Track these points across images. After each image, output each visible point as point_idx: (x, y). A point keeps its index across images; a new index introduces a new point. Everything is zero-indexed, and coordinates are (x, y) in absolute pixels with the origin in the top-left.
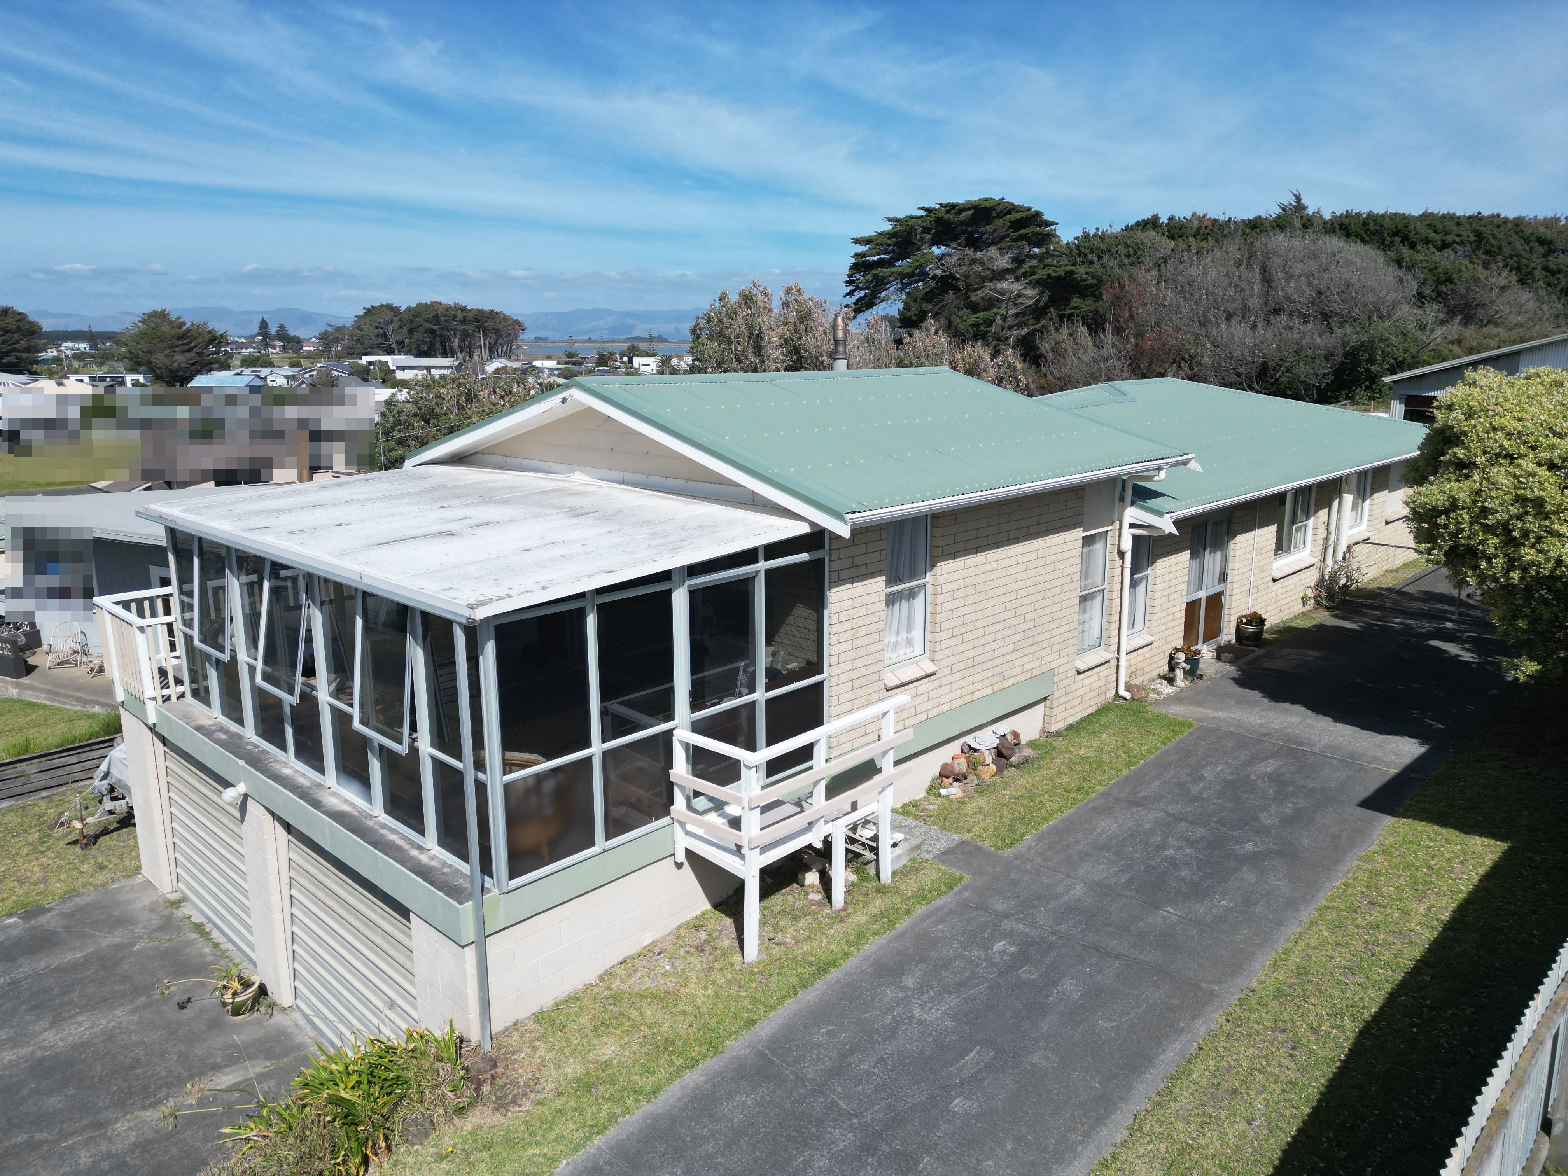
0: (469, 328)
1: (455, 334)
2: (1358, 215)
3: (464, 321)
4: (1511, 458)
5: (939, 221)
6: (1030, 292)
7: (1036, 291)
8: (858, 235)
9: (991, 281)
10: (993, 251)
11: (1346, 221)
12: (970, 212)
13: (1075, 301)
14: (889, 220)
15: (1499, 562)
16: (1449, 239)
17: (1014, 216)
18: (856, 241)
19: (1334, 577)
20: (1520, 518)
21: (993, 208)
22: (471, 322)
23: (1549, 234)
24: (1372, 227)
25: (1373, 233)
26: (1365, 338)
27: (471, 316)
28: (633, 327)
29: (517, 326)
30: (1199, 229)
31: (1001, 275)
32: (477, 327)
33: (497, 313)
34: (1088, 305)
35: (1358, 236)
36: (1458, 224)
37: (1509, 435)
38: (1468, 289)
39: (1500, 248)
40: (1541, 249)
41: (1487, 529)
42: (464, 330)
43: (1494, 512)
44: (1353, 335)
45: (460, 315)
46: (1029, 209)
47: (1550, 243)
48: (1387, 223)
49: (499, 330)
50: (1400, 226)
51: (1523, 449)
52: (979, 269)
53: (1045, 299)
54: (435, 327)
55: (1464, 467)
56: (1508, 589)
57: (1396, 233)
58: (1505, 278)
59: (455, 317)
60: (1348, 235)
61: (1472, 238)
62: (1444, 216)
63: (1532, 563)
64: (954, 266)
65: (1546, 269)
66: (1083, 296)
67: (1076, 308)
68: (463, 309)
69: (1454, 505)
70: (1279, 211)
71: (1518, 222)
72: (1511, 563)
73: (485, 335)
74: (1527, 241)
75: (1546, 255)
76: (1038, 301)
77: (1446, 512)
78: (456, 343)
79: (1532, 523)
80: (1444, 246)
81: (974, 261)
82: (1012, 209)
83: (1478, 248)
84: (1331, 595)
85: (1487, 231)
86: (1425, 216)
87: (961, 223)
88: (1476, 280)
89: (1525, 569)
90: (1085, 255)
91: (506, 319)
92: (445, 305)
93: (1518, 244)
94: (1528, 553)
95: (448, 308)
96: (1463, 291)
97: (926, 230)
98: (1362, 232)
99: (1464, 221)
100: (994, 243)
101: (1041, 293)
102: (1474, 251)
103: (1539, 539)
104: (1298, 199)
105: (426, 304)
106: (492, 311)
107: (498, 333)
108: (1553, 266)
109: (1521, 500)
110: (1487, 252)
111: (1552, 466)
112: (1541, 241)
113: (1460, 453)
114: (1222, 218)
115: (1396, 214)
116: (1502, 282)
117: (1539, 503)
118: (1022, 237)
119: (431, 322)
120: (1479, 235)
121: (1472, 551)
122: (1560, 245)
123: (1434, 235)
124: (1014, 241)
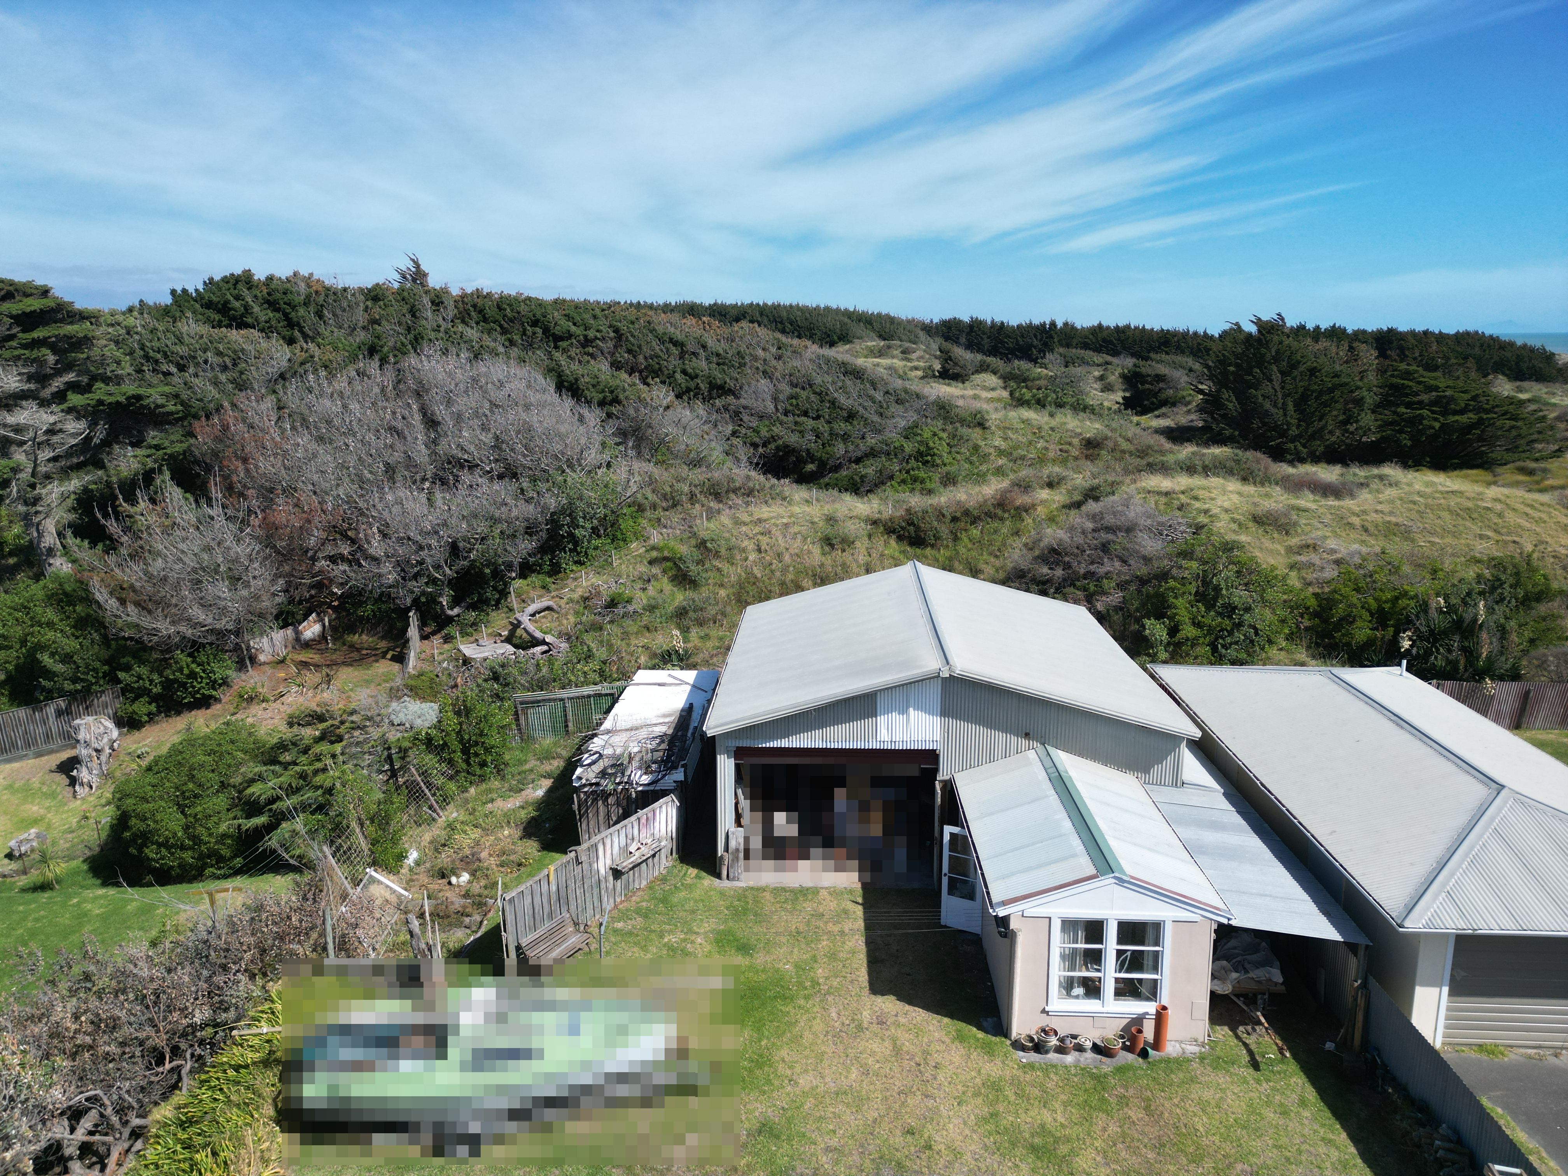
2: (489, 295)
6: (72, 426)
7: (83, 424)
11: (480, 302)
13: (153, 435)
16: (591, 334)
24: (508, 312)
26: (563, 499)
34: (174, 442)
36: (595, 317)
38: (637, 410)
39: (640, 347)
40: (675, 351)
44: (554, 499)
47: (682, 345)
48: (523, 308)
53: (100, 434)
57: (535, 324)
58: (663, 396)
61: (612, 335)
67: (157, 447)
70: (397, 277)
75: (681, 358)
88: (642, 400)
101: (92, 426)
104: (417, 266)
108: (690, 371)
112: (675, 343)
115: (529, 299)
116: (664, 401)
118: (45, 341)
120: (617, 331)
122: (690, 347)
123: (573, 329)
124: (24, 346)
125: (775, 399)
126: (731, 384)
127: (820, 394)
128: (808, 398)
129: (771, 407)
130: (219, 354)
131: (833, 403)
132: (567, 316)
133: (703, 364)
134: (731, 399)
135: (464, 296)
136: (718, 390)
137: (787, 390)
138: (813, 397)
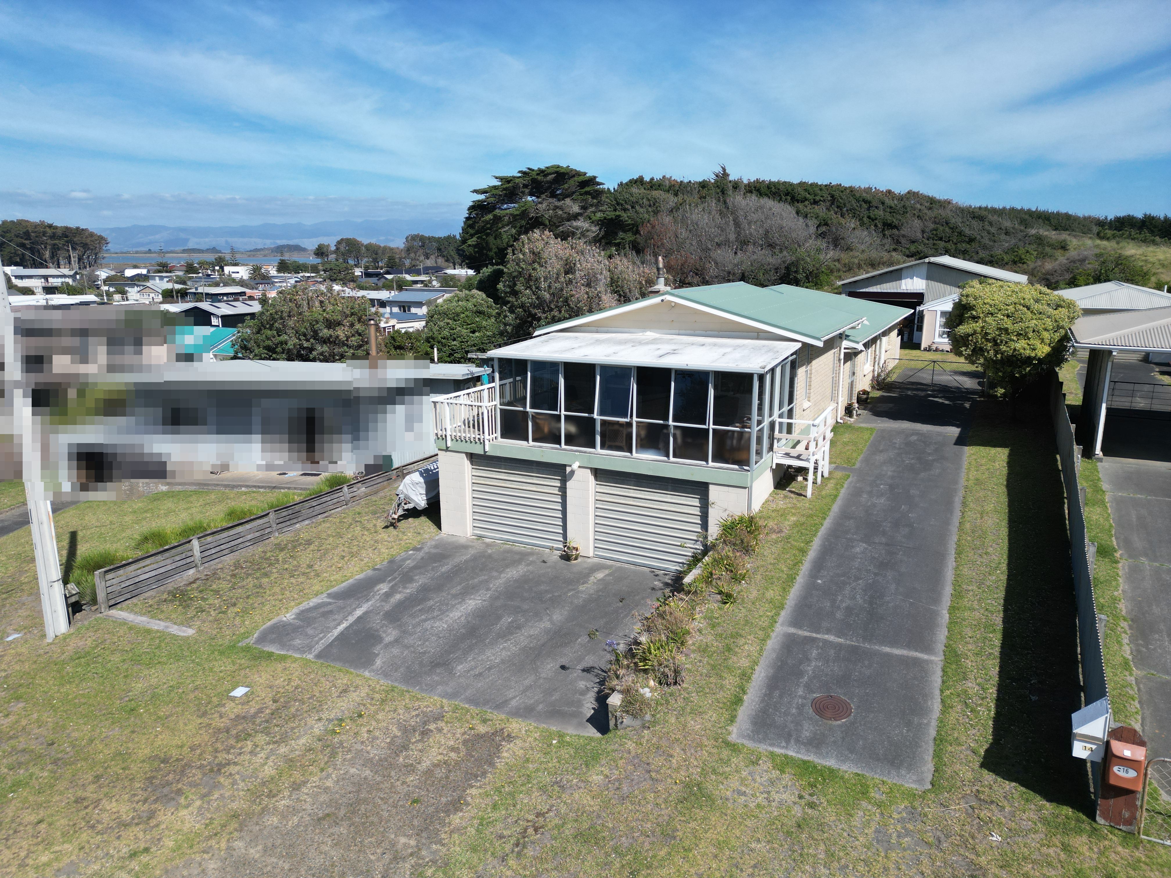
0: (60, 243)
1: (45, 247)
2: (763, 181)
3: (53, 237)
4: (992, 314)
5: (534, 181)
6: (594, 229)
7: (597, 228)
8: (478, 188)
9: (568, 220)
10: (568, 201)
11: (758, 185)
12: (553, 176)
13: (621, 234)
14: (496, 178)
15: (992, 352)
16: (817, 198)
17: (581, 178)
18: (476, 191)
19: (879, 375)
20: (999, 335)
21: (567, 173)
22: (60, 238)
23: (868, 197)
24: (773, 189)
25: (774, 194)
26: (794, 259)
27: (59, 233)
28: (187, 240)
29: (101, 240)
30: (670, 187)
31: (575, 217)
32: (67, 242)
33: (83, 230)
34: (629, 237)
35: (766, 195)
36: (821, 190)
37: (991, 306)
38: (837, 229)
39: (845, 204)
40: (865, 206)
41: (988, 340)
42: (54, 245)
43: (989, 334)
44: (789, 258)
45: (49, 231)
46: (585, 174)
47: (870, 202)
48: (781, 187)
49: (86, 244)
50: (790, 190)
51: (996, 311)
52: (560, 212)
53: (602, 233)
54: (27, 242)
55: (975, 318)
56: (995, 362)
57: (787, 194)
58: (853, 223)
59: (44, 233)
60: (761, 195)
61: (829, 198)
62: (812, 185)
63: (1005, 351)
64: (544, 210)
65: (869, 217)
66: (625, 231)
67: (622, 239)
68: (50, 226)
69: (975, 332)
70: (714, 177)
71: (852, 190)
72: (996, 352)
73: (74, 249)
74: (858, 201)
75: (868, 209)
76: (598, 234)
77: (972, 335)
78: (47, 254)
79: (1004, 337)
80: (815, 202)
81: (556, 207)
82: (578, 174)
83: (833, 203)
84: (878, 383)
85: (837, 194)
86: (801, 184)
87: (548, 182)
88: (840, 224)
89: (1002, 354)
90: (622, 205)
91: (92, 235)
92: (33, 223)
93: (853, 202)
94: (1003, 348)
95: (36, 226)
96: (834, 230)
97: (525, 186)
98: (768, 193)
99: (823, 188)
100: (567, 196)
101: (600, 229)
102: (831, 206)
103: (1006, 342)
104: (724, 169)
105: (12, 222)
106: (78, 228)
107: (85, 246)
108: (872, 216)
109: (1000, 329)
110: (838, 207)
111: (1008, 316)
112: (865, 201)
113: (974, 313)
114: (686, 181)
115: (785, 182)
116: (853, 226)
117: (1006, 330)
118: (587, 193)
119: (22, 238)
120: (832, 196)
121: (981, 349)
122: (874, 204)
123: (808, 196)
124: (581, 195)
125: (923, 232)
126: (896, 222)
127: (952, 228)
128: (944, 230)
129: (919, 235)
130: (649, 200)
131: (960, 234)
132: (805, 190)
133: (881, 213)
134: (895, 231)
135: (749, 183)
136: (889, 226)
137: (932, 226)
138: (947, 229)
